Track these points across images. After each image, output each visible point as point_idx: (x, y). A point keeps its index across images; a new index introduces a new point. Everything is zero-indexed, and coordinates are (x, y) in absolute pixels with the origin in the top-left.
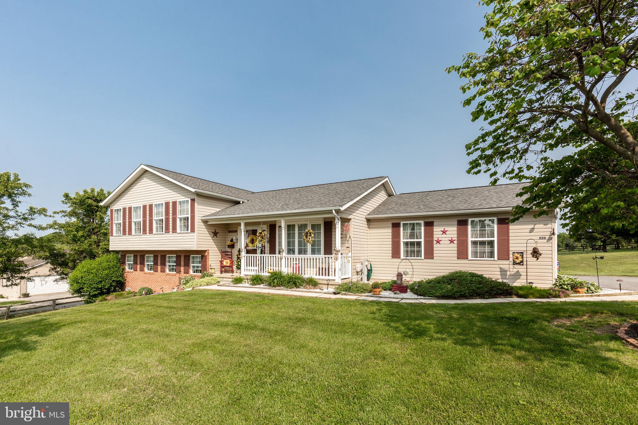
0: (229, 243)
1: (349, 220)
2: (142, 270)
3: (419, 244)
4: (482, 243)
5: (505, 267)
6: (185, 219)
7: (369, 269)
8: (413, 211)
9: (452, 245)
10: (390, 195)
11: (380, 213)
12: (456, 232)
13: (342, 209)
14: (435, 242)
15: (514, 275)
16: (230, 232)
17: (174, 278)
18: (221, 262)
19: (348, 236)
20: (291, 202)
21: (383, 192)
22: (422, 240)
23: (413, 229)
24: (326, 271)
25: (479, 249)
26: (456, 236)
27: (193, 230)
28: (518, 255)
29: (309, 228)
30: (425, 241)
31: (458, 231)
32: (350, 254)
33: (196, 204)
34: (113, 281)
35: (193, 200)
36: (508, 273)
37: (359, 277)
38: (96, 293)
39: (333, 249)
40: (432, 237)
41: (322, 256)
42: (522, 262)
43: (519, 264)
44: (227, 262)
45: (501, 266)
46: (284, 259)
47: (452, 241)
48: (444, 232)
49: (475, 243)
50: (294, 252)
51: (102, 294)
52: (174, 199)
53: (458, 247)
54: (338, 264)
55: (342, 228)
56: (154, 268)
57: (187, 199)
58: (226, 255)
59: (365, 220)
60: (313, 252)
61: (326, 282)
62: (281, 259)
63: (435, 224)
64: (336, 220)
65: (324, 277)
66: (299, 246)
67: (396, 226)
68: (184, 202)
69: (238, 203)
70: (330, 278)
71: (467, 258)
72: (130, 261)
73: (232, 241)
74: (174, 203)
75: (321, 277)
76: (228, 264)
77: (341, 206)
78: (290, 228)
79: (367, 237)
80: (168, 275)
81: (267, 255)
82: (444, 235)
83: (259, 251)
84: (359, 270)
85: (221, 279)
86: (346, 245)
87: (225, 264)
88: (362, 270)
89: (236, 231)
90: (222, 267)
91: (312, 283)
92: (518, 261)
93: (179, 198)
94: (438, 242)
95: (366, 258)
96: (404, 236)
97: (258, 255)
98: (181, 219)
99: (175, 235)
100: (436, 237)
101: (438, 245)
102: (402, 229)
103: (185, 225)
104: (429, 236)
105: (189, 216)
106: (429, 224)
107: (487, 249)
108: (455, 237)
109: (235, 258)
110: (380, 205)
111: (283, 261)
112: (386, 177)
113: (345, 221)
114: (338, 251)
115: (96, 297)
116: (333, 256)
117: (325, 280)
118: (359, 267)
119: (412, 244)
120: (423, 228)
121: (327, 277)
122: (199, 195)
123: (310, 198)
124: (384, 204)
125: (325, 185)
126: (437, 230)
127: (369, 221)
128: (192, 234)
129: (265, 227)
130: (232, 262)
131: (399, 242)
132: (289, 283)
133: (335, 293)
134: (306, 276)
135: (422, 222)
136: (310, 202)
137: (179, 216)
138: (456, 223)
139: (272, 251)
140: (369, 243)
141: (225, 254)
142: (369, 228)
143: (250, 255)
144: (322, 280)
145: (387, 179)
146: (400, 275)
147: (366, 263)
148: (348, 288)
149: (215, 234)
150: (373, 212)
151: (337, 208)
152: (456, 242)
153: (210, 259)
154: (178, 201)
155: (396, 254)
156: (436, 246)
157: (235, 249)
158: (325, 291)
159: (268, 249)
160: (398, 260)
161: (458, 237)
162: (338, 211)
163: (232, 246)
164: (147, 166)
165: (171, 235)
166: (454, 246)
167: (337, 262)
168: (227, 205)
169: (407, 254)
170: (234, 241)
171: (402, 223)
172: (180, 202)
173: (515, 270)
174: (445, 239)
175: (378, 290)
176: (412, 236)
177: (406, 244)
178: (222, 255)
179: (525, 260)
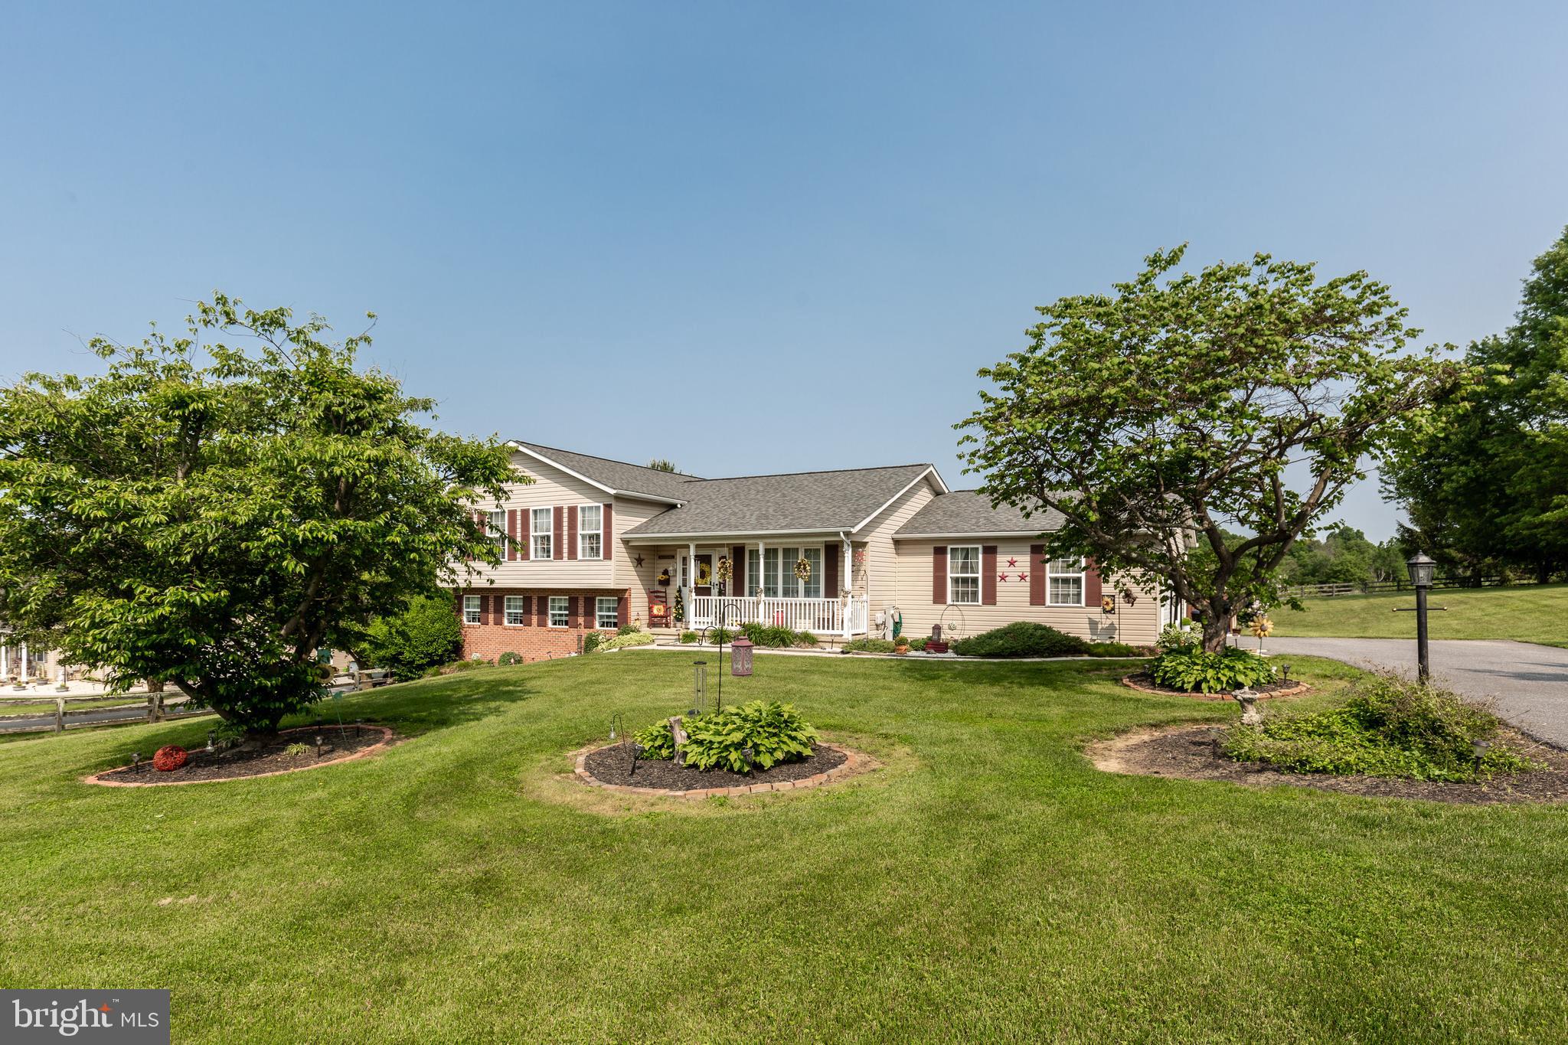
0: (661, 577)
1: (864, 544)
2: (498, 622)
3: (975, 581)
4: (1066, 581)
5: (1096, 617)
6: (591, 537)
7: (897, 620)
8: (966, 528)
9: (1023, 583)
10: (938, 493)
11: (916, 529)
12: (1029, 564)
13: (854, 530)
14: (998, 579)
15: (1107, 629)
16: (661, 557)
17: (564, 636)
18: (650, 609)
19: (863, 568)
20: (771, 510)
21: (925, 490)
22: (980, 575)
23: (966, 557)
24: (829, 623)
25: (1061, 589)
26: (1028, 569)
27: (608, 556)
28: (1109, 600)
29: (801, 556)
30: (984, 577)
31: (1032, 562)
32: (865, 597)
33: (613, 513)
34: (449, 642)
35: (608, 507)
36: (1100, 626)
37: (880, 634)
38: (424, 661)
39: (839, 588)
40: (995, 571)
41: (822, 599)
42: (1113, 609)
43: (1109, 612)
44: (658, 610)
45: (1090, 616)
46: (762, 603)
47: (1023, 578)
48: (1012, 563)
49: (1055, 580)
50: (775, 594)
51: (432, 663)
52: (572, 503)
53: (1032, 587)
54: (847, 613)
55: (853, 556)
56: (523, 620)
57: (597, 504)
58: (657, 597)
59: (891, 541)
60: (807, 594)
61: (829, 639)
62: (758, 604)
63: (999, 550)
64: (846, 546)
65: (826, 632)
66: (784, 583)
67: (940, 552)
68: (591, 508)
69: (673, 506)
70: (835, 632)
71: (1043, 604)
72: (472, 606)
73: (666, 572)
74: (572, 511)
75: (821, 631)
76: (662, 613)
77: (853, 527)
78: (771, 553)
79: (894, 570)
80: (552, 630)
81: (729, 598)
82: (1012, 568)
83: (715, 591)
84: (879, 622)
85: (655, 637)
86: (859, 583)
87: (655, 612)
88: (884, 623)
89: (673, 557)
90: (652, 616)
91: (808, 639)
92: (1108, 608)
93: (581, 501)
94: (1003, 578)
95: (893, 603)
96: (952, 568)
97: (714, 598)
98: (583, 537)
99: (573, 563)
100: (1000, 571)
101: (1003, 583)
102: (949, 556)
103: (592, 548)
104: (990, 568)
105: (601, 532)
106: (990, 551)
107: (1072, 590)
108: (1027, 571)
109: (672, 602)
110: (918, 514)
111: (761, 606)
112: (928, 466)
113: (858, 546)
114: (847, 593)
115: (423, 670)
116: (839, 600)
117: (827, 635)
118: (880, 618)
119: (965, 581)
120: (980, 556)
121: (831, 632)
122: (618, 498)
123: (801, 505)
124: (925, 511)
125: (825, 475)
126: (1002, 560)
127: (897, 543)
128: (607, 562)
129: (725, 551)
130: (667, 609)
131: (944, 578)
132: (774, 639)
133: (843, 652)
134: (798, 630)
135: (980, 547)
136: (803, 514)
137: (580, 531)
138: (1029, 549)
139: (738, 591)
140: (898, 579)
141: (654, 597)
142: (897, 554)
143: (702, 597)
144: (823, 635)
145: (931, 468)
146: (937, 629)
147: (892, 612)
148: (863, 645)
149: (639, 561)
150: (905, 528)
151: (847, 529)
152: (1028, 579)
153: (632, 605)
154: (579, 506)
155: (939, 597)
156: (1000, 585)
157: (671, 587)
158: (828, 650)
159: (732, 587)
160: (943, 607)
161: (1032, 571)
162: (847, 534)
163: (666, 583)
164: (516, 442)
165: (565, 563)
166: (1026, 585)
167: (846, 610)
168: (656, 511)
169: (957, 597)
170: (671, 573)
171: (949, 547)
172: (583, 509)
173: (1109, 622)
174: (1013, 573)
175: (904, 647)
176: (964, 568)
177: (956, 581)
178: (649, 597)
179: (1117, 605)
